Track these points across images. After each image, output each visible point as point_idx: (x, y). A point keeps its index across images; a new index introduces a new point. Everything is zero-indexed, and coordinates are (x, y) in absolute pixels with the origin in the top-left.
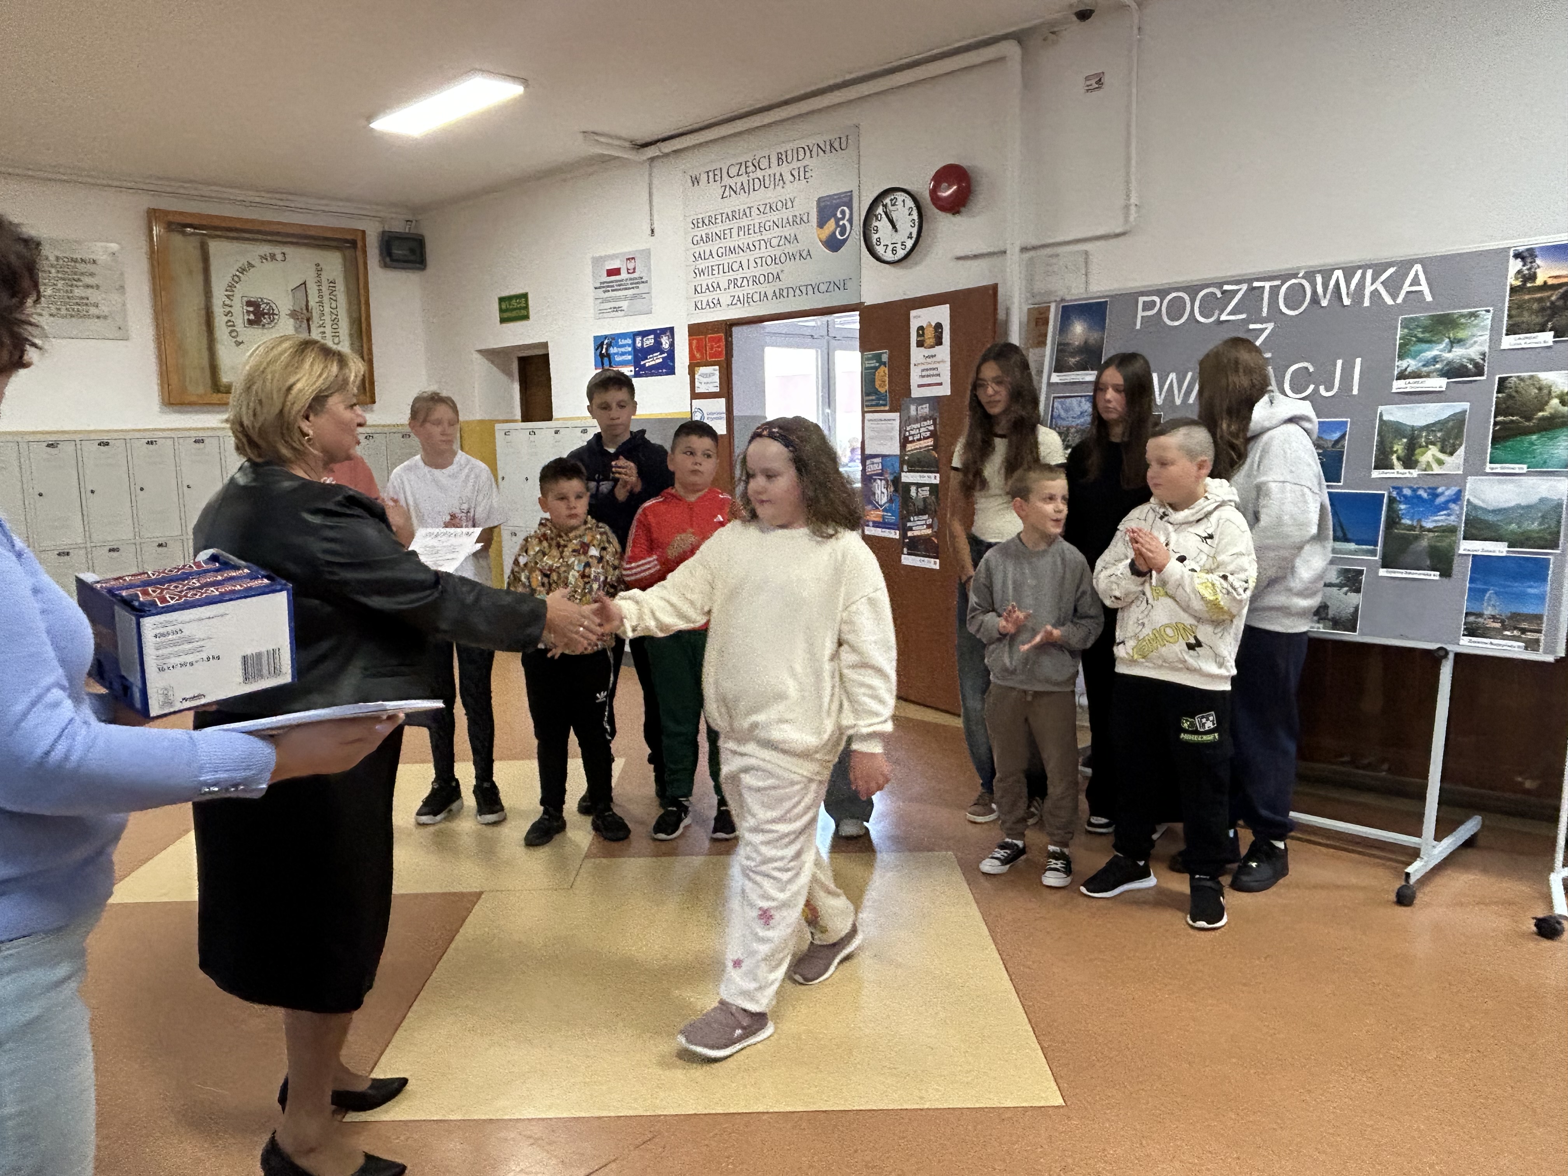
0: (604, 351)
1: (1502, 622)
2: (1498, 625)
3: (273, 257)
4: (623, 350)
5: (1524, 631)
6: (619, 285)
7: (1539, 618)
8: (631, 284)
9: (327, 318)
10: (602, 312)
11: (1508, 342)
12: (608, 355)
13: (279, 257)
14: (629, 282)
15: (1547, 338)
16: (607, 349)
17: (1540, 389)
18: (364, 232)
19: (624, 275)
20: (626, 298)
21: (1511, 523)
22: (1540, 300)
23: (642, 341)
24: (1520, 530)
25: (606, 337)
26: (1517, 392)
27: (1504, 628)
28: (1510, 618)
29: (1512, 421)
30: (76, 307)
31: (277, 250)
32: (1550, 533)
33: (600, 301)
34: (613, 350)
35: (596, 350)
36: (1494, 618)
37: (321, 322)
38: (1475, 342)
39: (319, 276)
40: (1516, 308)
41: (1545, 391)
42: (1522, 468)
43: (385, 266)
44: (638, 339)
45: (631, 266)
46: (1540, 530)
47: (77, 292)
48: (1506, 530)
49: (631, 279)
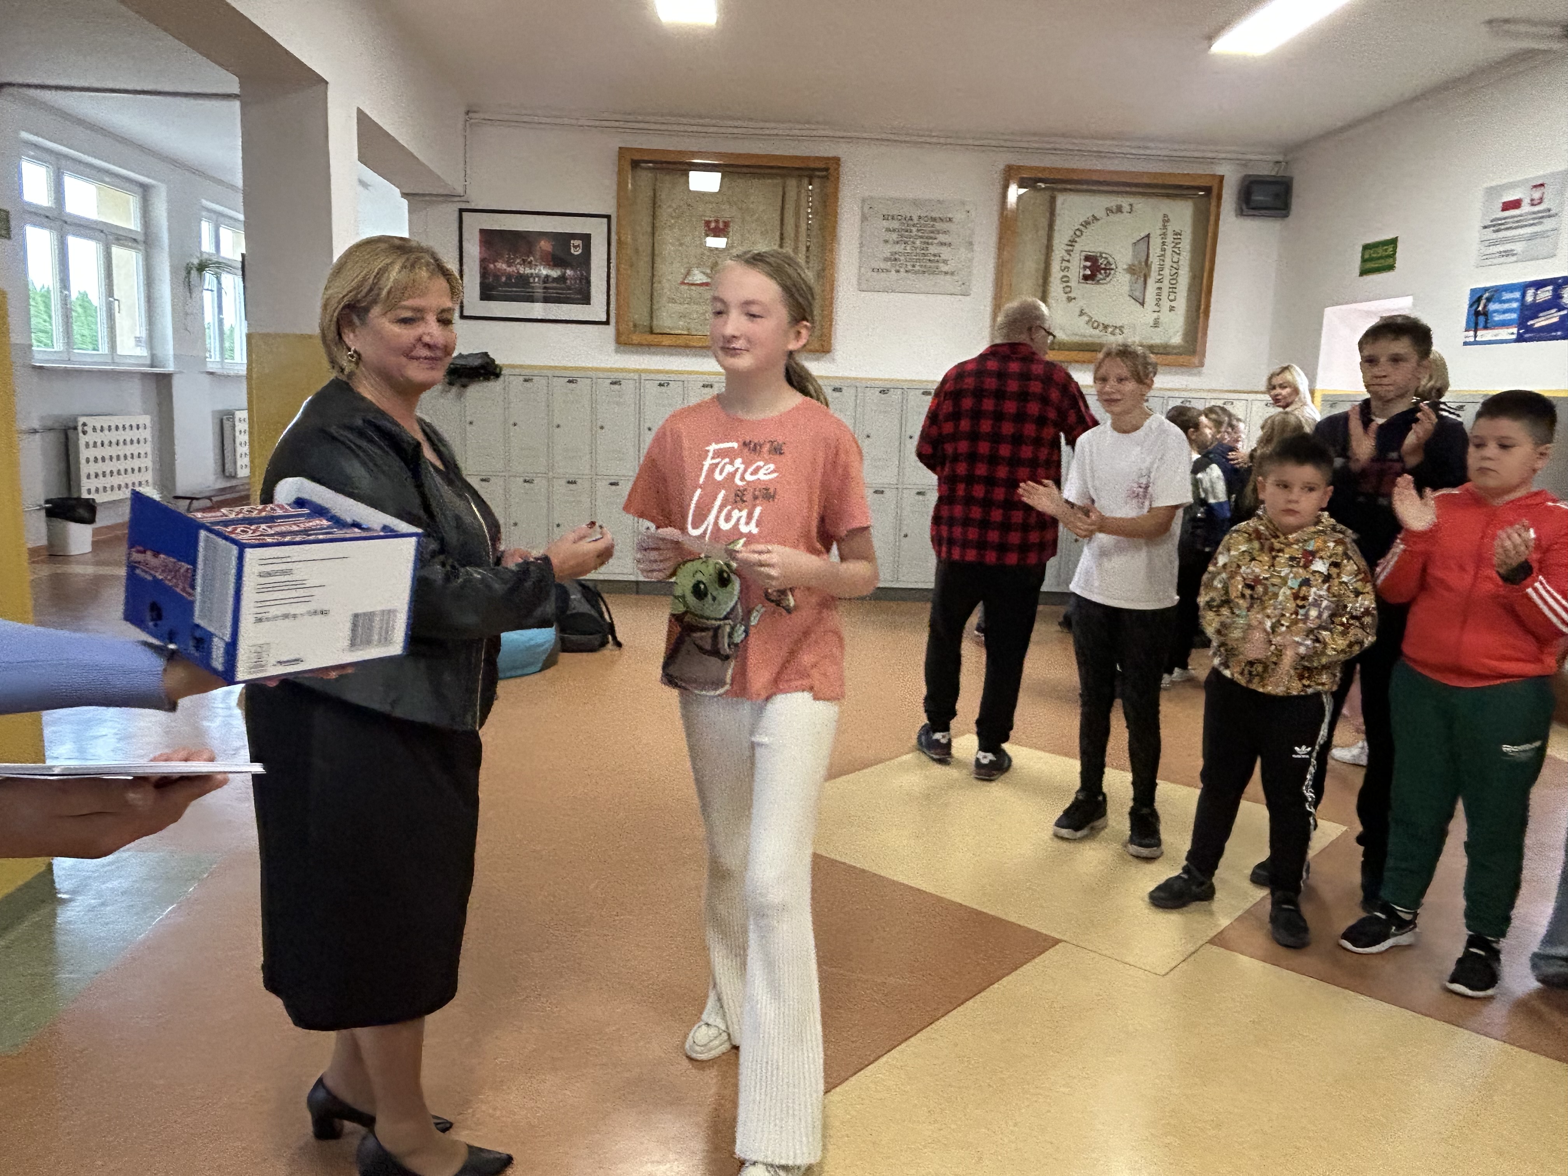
0: (1480, 308)
3: (1119, 209)
4: (1506, 306)
6: (1517, 222)
8: (1534, 219)
9: (1166, 272)
10: (1487, 257)
12: (1485, 314)
13: (1126, 208)
14: (1530, 217)
16: (1485, 306)
18: (1221, 178)
19: (1526, 208)
20: (1520, 239)
23: (1535, 295)
25: (1486, 290)
30: (929, 264)
31: (1124, 202)
33: (1487, 243)
34: (1492, 307)
35: (1471, 306)
37: (1160, 277)
39: (1165, 227)
43: (1240, 213)
44: (1530, 293)
45: (1537, 195)
47: (933, 250)
49: (1534, 213)
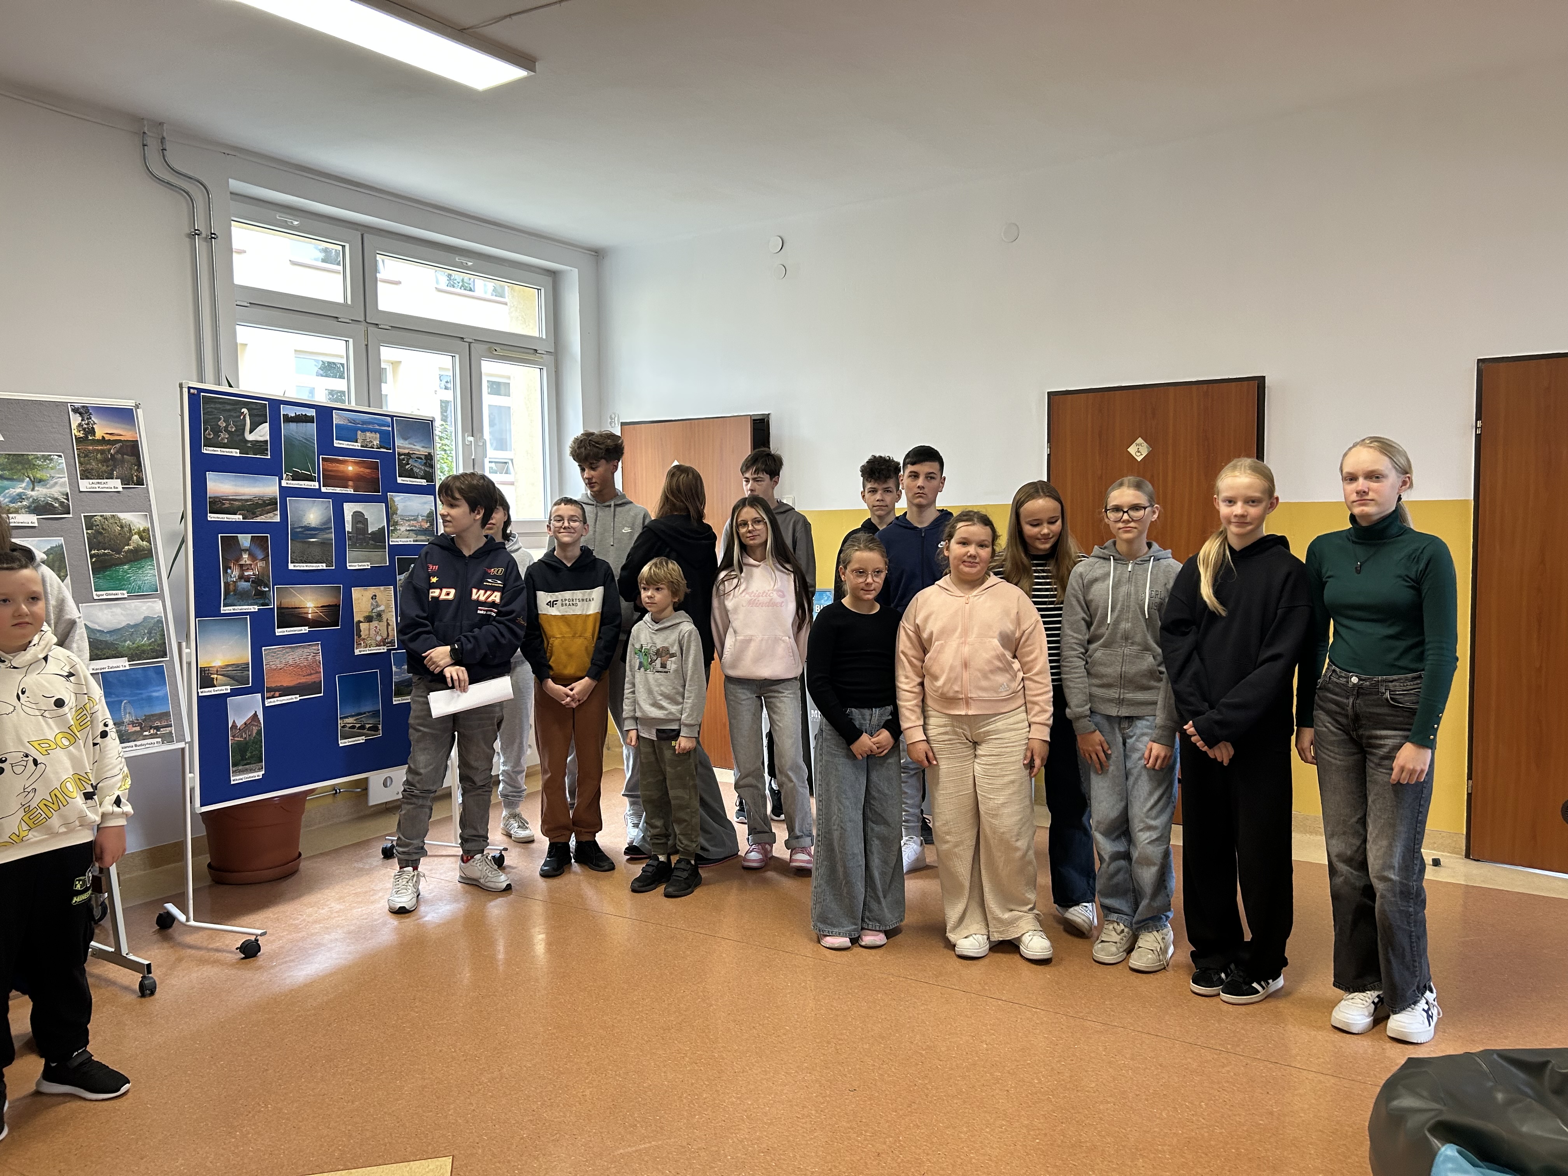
1: (140, 725)
2: (138, 729)
5: (158, 728)
7: (167, 714)
11: (85, 485)
15: (115, 484)
17: (122, 527)
21: (125, 641)
22: (102, 452)
24: (134, 645)
26: (103, 529)
27: (143, 730)
28: (144, 720)
29: (105, 554)
32: (159, 645)
36: (133, 723)
38: (56, 483)
40: (84, 456)
41: (126, 529)
42: (124, 594)
46: (150, 645)
48: (123, 647)
